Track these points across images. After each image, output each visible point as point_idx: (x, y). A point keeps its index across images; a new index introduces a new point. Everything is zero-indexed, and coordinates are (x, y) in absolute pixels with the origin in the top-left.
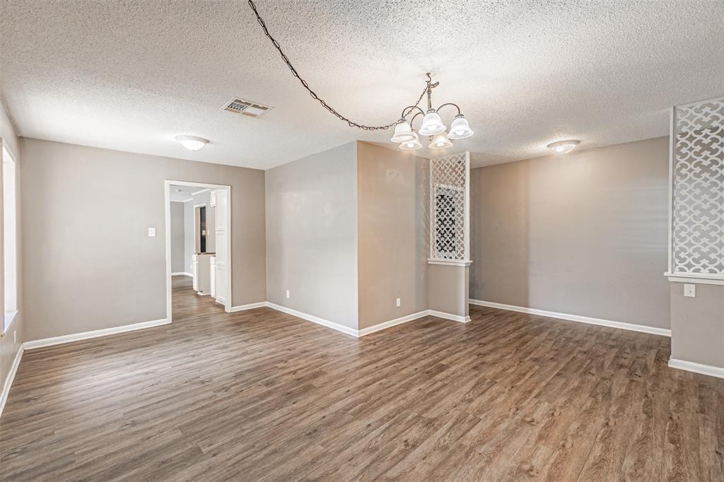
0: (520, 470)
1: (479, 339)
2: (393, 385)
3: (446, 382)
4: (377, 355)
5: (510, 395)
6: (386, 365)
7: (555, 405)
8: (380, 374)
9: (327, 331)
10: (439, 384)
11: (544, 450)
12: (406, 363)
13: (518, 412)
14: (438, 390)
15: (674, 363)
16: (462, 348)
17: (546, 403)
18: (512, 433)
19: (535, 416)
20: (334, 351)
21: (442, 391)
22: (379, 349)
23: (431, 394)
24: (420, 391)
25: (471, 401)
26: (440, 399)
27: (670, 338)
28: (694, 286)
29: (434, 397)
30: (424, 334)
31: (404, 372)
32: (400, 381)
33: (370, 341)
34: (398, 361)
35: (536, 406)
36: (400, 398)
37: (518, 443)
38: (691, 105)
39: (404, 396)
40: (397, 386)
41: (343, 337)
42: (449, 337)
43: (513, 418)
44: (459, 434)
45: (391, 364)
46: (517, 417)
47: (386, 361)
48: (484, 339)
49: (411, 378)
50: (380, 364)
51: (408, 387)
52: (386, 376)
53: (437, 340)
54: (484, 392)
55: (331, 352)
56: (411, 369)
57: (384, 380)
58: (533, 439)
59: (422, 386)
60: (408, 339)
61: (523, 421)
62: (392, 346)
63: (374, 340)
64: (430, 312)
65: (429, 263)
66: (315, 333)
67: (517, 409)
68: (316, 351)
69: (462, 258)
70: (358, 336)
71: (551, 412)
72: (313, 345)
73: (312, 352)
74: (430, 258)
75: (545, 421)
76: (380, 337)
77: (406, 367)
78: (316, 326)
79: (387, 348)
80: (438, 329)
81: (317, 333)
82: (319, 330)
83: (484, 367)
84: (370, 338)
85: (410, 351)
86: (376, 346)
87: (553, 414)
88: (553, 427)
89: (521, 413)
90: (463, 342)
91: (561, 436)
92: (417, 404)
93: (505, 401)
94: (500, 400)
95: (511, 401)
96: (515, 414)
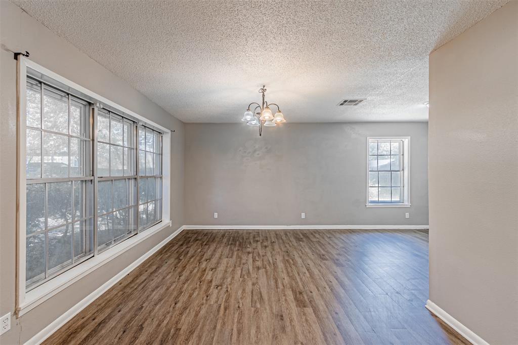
0: (215, 268)
7: (206, 304)
11: (209, 278)
13: (226, 290)
17: (212, 303)
18: (224, 278)
19: (217, 291)
35: (218, 298)
37: (220, 276)
43: (227, 285)
44: (244, 269)
46: (225, 286)
58: (214, 279)
61: (221, 286)
67: (227, 291)
71: (208, 298)
75: (211, 290)
87: (207, 297)
89: (224, 289)
91: (202, 286)
93: (237, 293)
94: (240, 292)
95: (233, 295)
96: (227, 287)
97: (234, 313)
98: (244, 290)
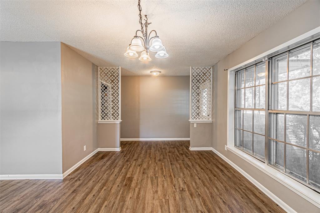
1: (132, 158)
2: (114, 203)
3: (139, 187)
4: (87, 187)
5: (167, 180)
6: (99, 191)
7: (182, 178)
8: (100, 200)
9: (28, 183)
10: (137, 190)
12: (109, 184)
14: (139, 193)
15: (191, 149)
16: (129, 165)
17: (179, 178)
18: (183, 199)
20: (48, 198)
21: (142, 193)
22: (86, 182)
23: (138, 197)
24: (132, 199)
25: (157, 192)
26: (144, 198)
27: (189, 141)
28: (196, 124)
29: (141, 198)
30: (105, 163)
31: (113, 191)
32: (116, 198)
33: (74, 178)
34: (104, 185)
35: (178, 181)
36: (125, 210)
37: (188, 202)
38: (195, 67)
39: (125, 207)
40: (117, 202)
41: (50, 183)
42: (119, 161)
43: (177, 191)
45: (101, 189)
47: (96, 188)
48: (134, 157)
49: (121, 193)
50: (94, 192)
51: (123, 200)
52: (105, 200)
53: (114, 164)
54: (157, 184)
55: (47, 199)
56: (115, 187)
57: (106, 203)
59: (130, 195)
60: (98, 169)
62: (93, 177)
63: (76, 177)
64: (99, 149)
65: (99, 123)
66: (17, 188)
67: (175, 186)
68: (30, 205)
69: (117, 119)
70: (62, 178)
71: (184, 182)
72: (22, 202)
73: (27, 207)
74: (98, 120)
76: (79, 174)
77: (112, 187)
78: (13, 183)
79: (90, 179)
80: (110, 158)
81: (20, 188)
82: (19, 185)
83: (146, 171)
84: (73, 176)
85: (105, 176)
86: (81, 181)
88: (190, 188)
89: (177, 187)
90: (127, 161)
92: (136, 208)
93: (168, 185)
94: (166, 185)
95: (169, 183)
96: (176, 189)
97: (166, 174)
98: (163, 187)
